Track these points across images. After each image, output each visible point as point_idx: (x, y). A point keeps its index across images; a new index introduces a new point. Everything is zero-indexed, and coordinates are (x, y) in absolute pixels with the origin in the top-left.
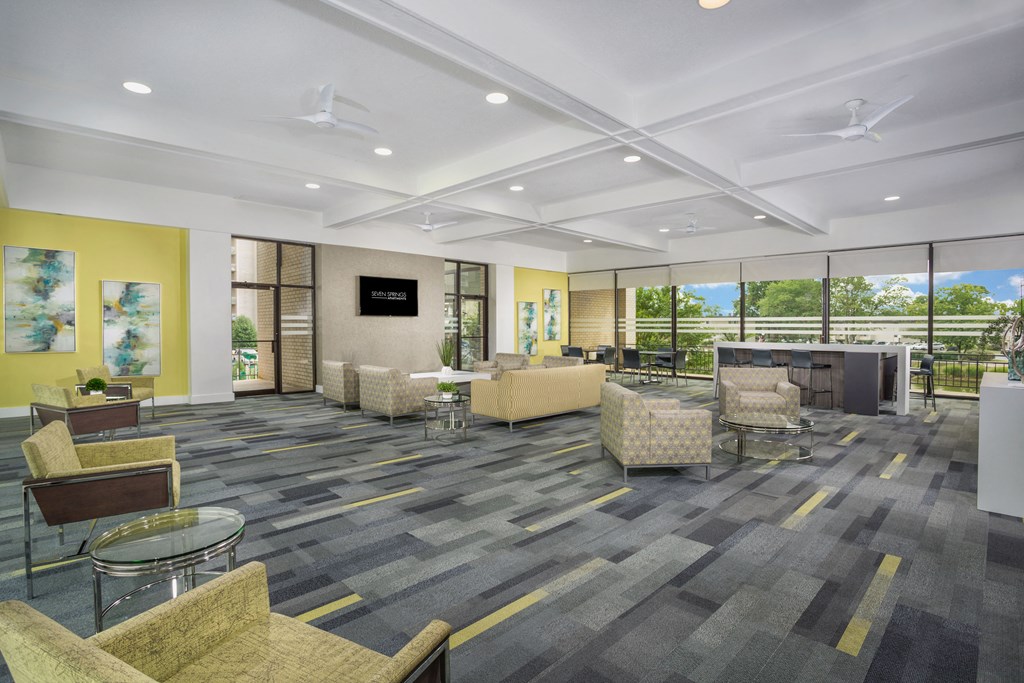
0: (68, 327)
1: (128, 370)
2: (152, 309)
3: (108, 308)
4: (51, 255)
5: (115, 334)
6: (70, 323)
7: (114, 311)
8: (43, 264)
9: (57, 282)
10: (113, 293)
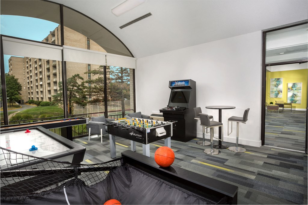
0: (281, 93)
1: (293, 102)
2: (299, 89)
3: (289, 89)
4: (278, 79)
5: (290, 94)
6: (281, 92)
7: (290, 89)
8: (277, 81)
9: (279, 84)
10: (290, 85)
